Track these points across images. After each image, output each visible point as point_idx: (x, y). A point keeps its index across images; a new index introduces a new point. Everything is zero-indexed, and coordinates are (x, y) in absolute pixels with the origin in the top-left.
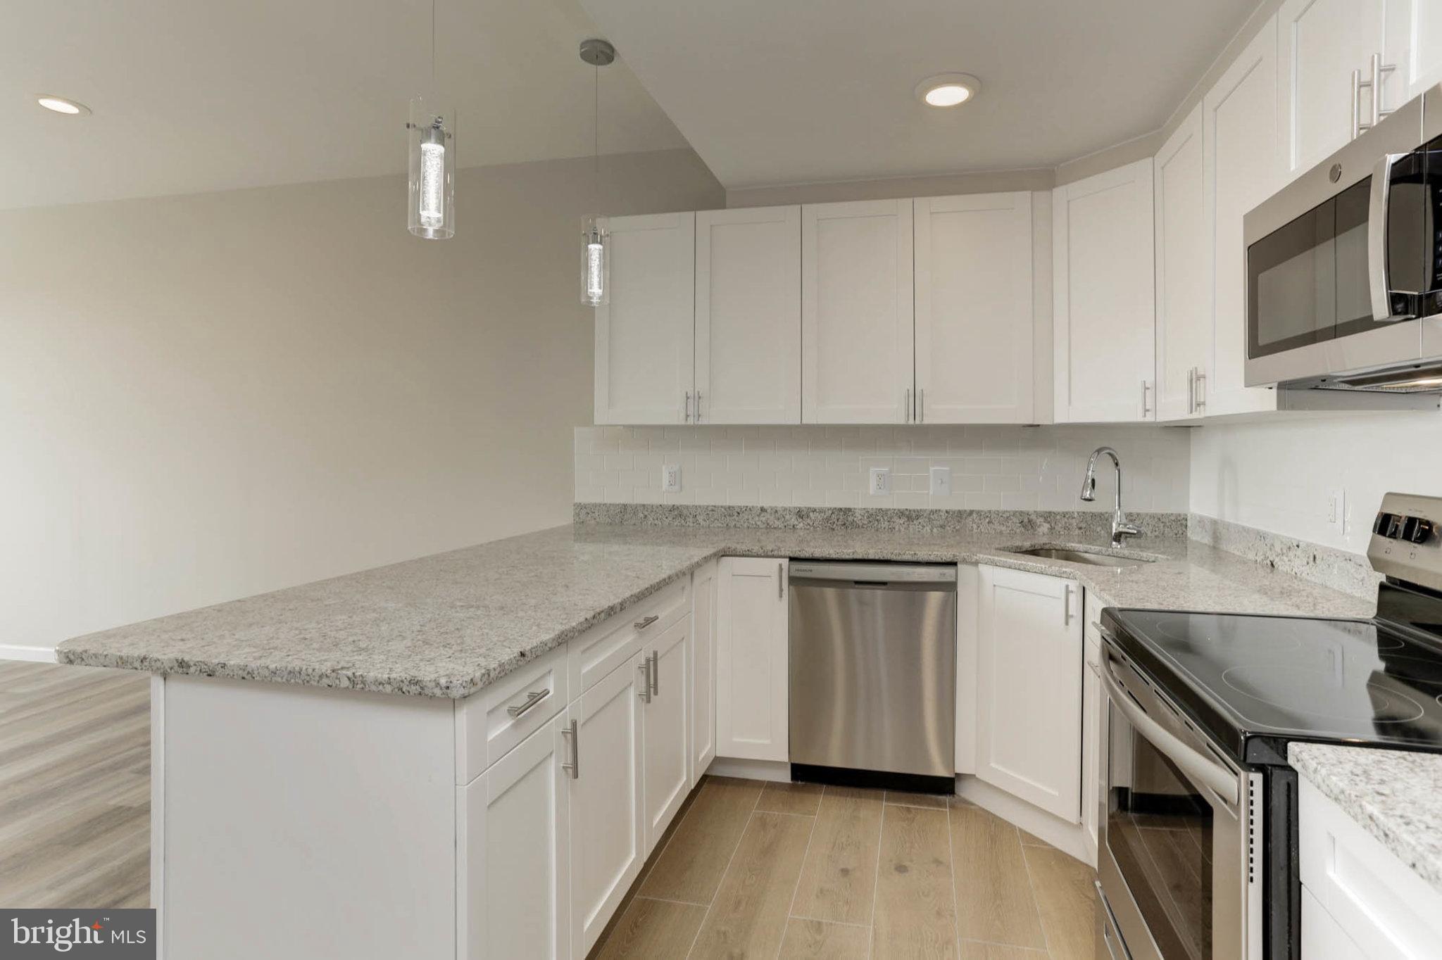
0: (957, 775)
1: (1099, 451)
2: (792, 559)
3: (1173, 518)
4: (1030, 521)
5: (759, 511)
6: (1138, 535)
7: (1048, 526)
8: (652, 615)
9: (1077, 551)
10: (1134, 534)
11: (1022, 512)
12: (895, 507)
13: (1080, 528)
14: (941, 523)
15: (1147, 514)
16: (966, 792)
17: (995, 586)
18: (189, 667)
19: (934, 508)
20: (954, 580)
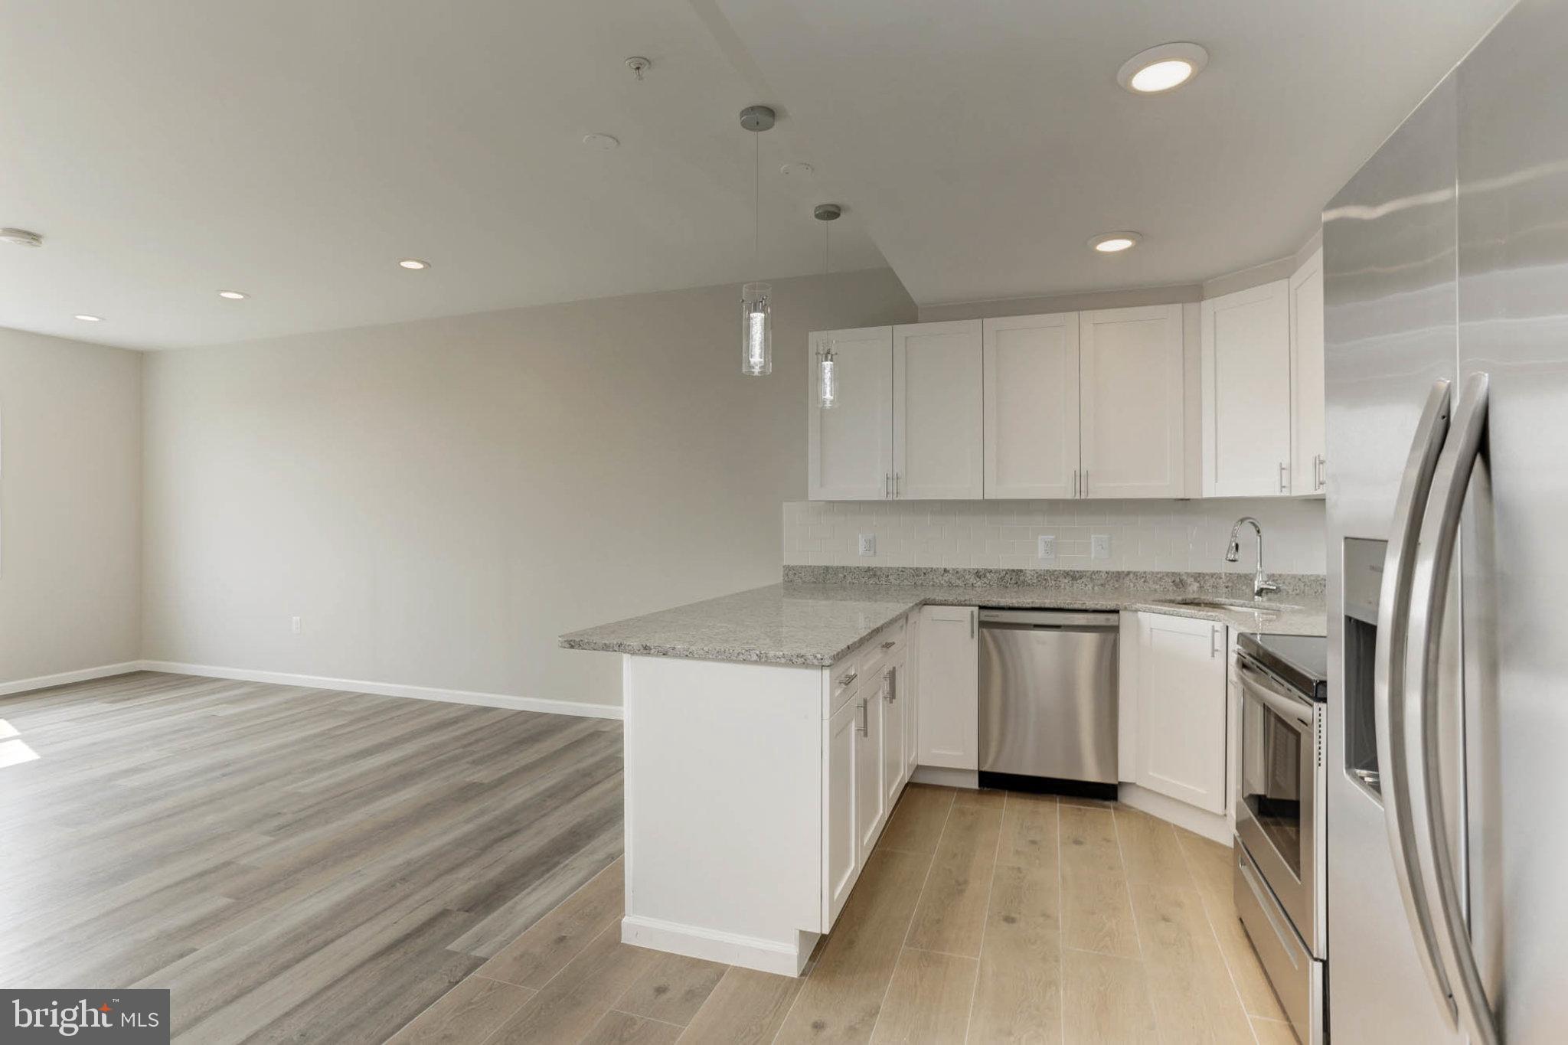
0: (1120, 783)
1: (1242, 520)
2: (981, 608)
3: (1312, 578)
4: (1181, 581)
5: (943, 572)
6: (1277, 591)
7: (1198, 585)
8: (890, 641)
9: (1224, 604)
10: (1274, 590)
11: (1173, 573)
12: (1061, 569)
13: (1227, 587)
14: (1102, 582)
15: (1288, 575)
16: (1127, 798)
17: (1151, 629)
18: (651, 649)
19: (1096, 569)
20: (1117, 624)
